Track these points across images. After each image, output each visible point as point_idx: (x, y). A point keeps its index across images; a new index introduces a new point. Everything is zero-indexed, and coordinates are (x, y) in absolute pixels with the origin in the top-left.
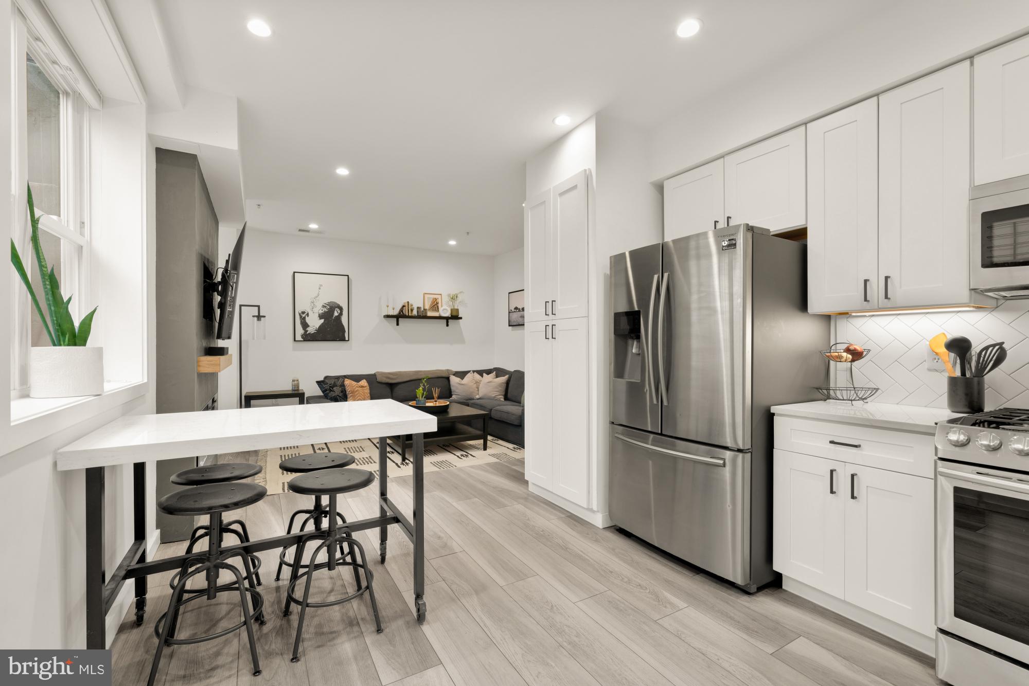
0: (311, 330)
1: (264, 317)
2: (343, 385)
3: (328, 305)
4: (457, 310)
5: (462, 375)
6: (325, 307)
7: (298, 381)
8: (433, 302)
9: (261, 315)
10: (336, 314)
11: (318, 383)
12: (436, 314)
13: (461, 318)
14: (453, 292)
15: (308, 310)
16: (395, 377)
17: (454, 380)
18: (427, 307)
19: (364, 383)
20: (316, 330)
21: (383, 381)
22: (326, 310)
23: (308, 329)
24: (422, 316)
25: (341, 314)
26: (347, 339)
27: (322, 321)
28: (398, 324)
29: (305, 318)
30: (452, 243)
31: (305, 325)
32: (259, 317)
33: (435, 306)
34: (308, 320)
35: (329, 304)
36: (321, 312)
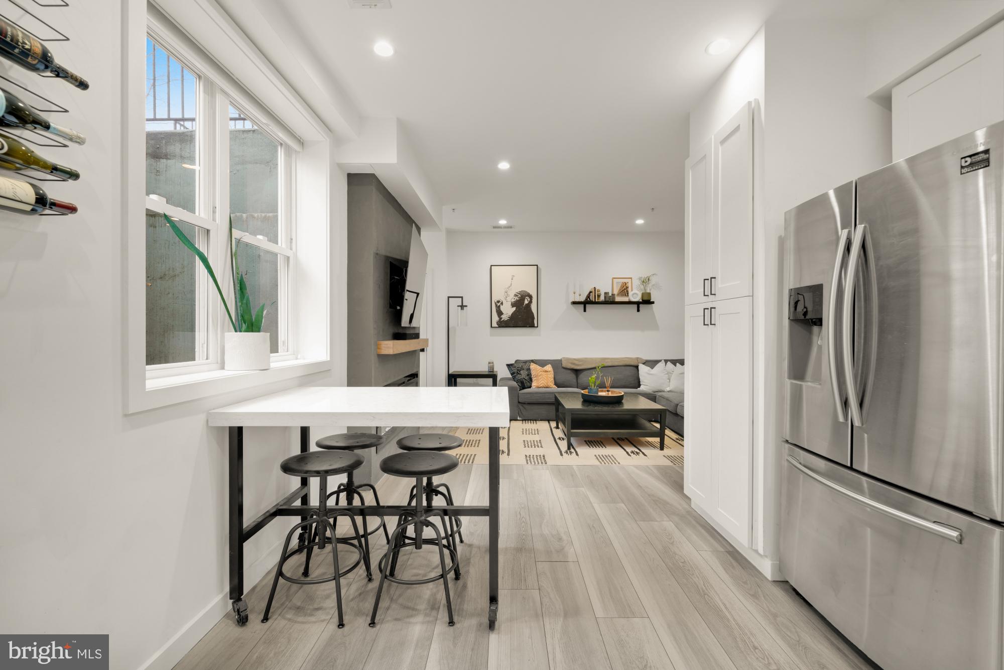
0: (505, 317)
1: (466, 306)
2: (529, 369)
3: (519, 294)
4: (649, 294)
5: (652, 364)
6: (517, 296)
7: (493, 363)
8: (622, 287)
9: (464, 304)
10: (526, 302)
11: (508, 366)
12: (625, 299)
13: (653, 303)
14: (644, 275)
15: (502, 299)
16: (580, 363)
17: (643, 369)
18: (616, 292)
19: (549, 368)
20: (509, 317)
21: (568, 367)
22: (518, 299)
23: (502, 316)
24: (610, 301)
25: (531, 302)
26: (536, 325)
27: (514, 309)
28: (585, 311)
29: (499, 306)
30: (640, 222)
31: (500, 313)
32: (462, 307)
33: (624, 291)
34: (502, 308)
35: (520, 293)
36: (513, 300)
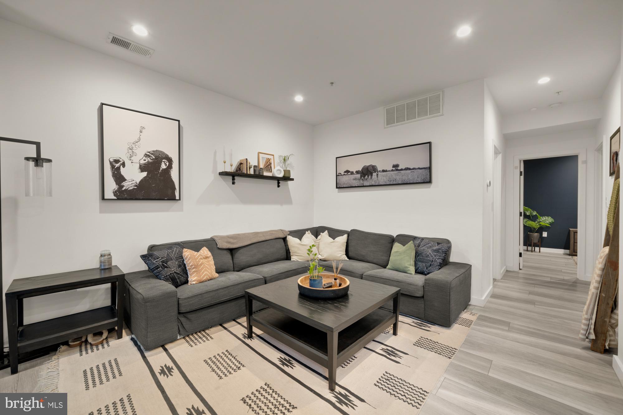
0: (128, 185)
1: (49, 161)
2: (181, 258)
3: (152, 154)
4: (289, 171)
6: (149, 156)
7: (110, 255)
8: (267, 162)
9: (43, 156)
10: (163, 166)
11: (143, 257)
12: (270, 174)
13: (292, 179)
14: (285, 154)
15: (124, 157)
16: (235, 241)
17: (292, 241)
18: (262, 166)
19: (205, 251)
20: (136, 186)
21: (225, 247)
22: (150, 160)
23: (124, 184)
24: (258, 175)
25: (170, 167)
26: (177, 198)
27: (145, 174)
28: (233, 183)
29: (119, 168)
30: (299, 98)
31: (119, 178)
32: (38, 161)
33: (268, 166)
34: (124, 172)
35: (154, 153)
36: (142, 162)
